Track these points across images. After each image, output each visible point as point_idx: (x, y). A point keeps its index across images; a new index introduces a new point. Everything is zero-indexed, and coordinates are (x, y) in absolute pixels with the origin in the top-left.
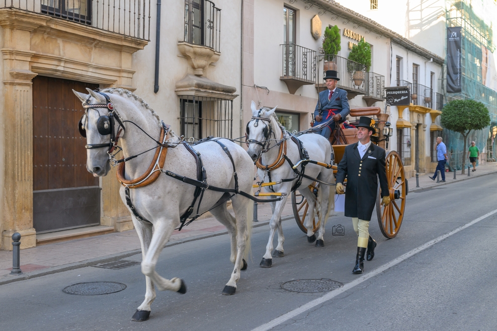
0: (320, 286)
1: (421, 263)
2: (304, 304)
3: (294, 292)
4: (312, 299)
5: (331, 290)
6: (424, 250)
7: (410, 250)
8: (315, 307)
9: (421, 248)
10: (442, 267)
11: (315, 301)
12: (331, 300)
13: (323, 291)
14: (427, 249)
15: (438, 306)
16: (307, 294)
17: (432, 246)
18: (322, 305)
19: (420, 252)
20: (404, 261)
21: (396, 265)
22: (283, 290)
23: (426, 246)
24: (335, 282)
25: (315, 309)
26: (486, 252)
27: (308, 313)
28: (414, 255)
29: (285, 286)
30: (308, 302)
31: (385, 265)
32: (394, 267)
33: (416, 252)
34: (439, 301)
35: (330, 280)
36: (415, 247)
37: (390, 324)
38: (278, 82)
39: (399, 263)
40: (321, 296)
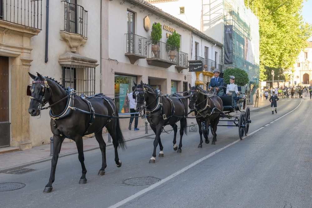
0: (147, 181)
1: (207, 166)
2: (136, 193)
3: (131, 185)
4: (142, 189)
5: (153, 184)
6: (209, 158)
7: (201, 158)
8: (143, 194)
10: (219, 168)
11: (143, 190)
12: (153, 189)
13: (148, 184)
14: (211, 157)
15: (216, 191)
16: (139, 186)
17: (214, 155)
18: (148, 193)
19: (207, 159)
20: (197, 164)
21: (193, 167)
22: (124, 184)
23: (210, 155)
24: (156, 178)
25: (143, 195)
27: (139, 198)
28: (203, 161)
29: (126, 182)
30: (139, 191)
31: (186, 167)
32: (191, 168)
33: (204, 159)
34: (217, 188)
35: (153, 177)
36: (204, 156)
37: (187, 203)
38: (124, 57)
39: (194, 166)
40: (147, 187)
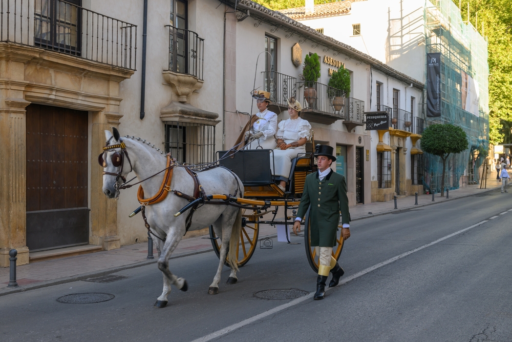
0: (288, 294)
1: (382, 275)
2: (272, 309)
3: (265, 299)
4: (280, 304)
5: (298, 298)
6: (388, 264)
7: (375, 264)
8: (281, 310)
9: (385, 263)
10: (399, 278)
11: (282, 306)
12: (296, 305)
13: (290, 298)
14: (390, 263)
15: (387, 309)
16: (276, 301)
17: (396, 261)
18: (288, 309)
19: (384, 266)
20: (368, 273)
21: (360, 277)
22: (255, 298)
23: (390, 261)
24: (302, 291)
25: (281, 312)
26: (443, 265)
27: (274, 315)
28: (377, 269)
29: (257, 295)
30: (275, 307)
31: (349, 277)
32: (357, 278)
33: (380, 266)
34: (390, 305)
35: (299, 290)
36: (380, 262)
37: (343, 322)
39: (362, 276)
40: (288, 302)
